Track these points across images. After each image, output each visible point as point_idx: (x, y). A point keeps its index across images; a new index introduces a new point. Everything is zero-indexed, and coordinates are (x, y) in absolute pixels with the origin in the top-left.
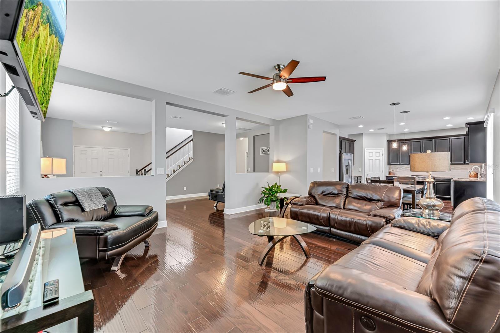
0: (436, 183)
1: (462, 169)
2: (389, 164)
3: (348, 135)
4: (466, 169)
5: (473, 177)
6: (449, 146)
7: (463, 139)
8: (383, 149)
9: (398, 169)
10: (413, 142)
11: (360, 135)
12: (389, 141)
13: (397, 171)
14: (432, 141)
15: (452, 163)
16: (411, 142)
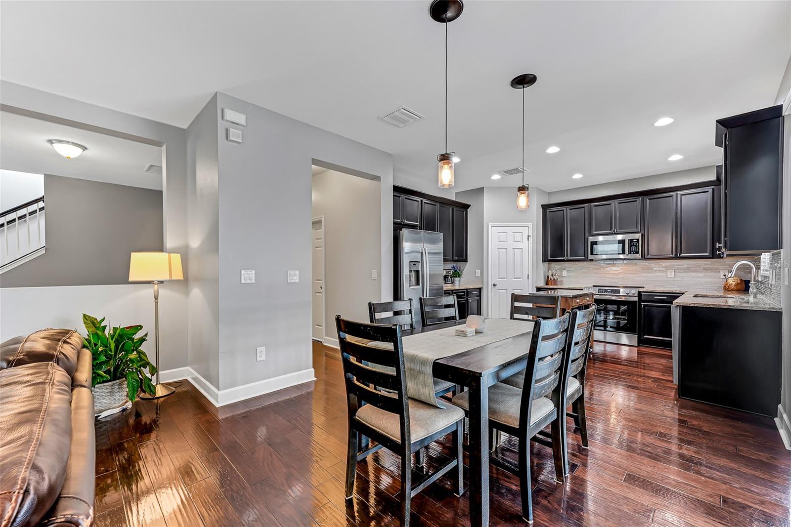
0: (645, 306)
1: (706, 270)
2: (545, 260)
3: (456, 193)
4: (717, 271)
5: (732, 290)
6: (677, 213)
7: (710, 194)
8: (530, 225)
9: (565, 270)
10: (595, 206)
11: (479, 192)
12: (545, 207)
13: (563, 275)
14: (636, 201)
15: (682, 255)
16: (591, 205)
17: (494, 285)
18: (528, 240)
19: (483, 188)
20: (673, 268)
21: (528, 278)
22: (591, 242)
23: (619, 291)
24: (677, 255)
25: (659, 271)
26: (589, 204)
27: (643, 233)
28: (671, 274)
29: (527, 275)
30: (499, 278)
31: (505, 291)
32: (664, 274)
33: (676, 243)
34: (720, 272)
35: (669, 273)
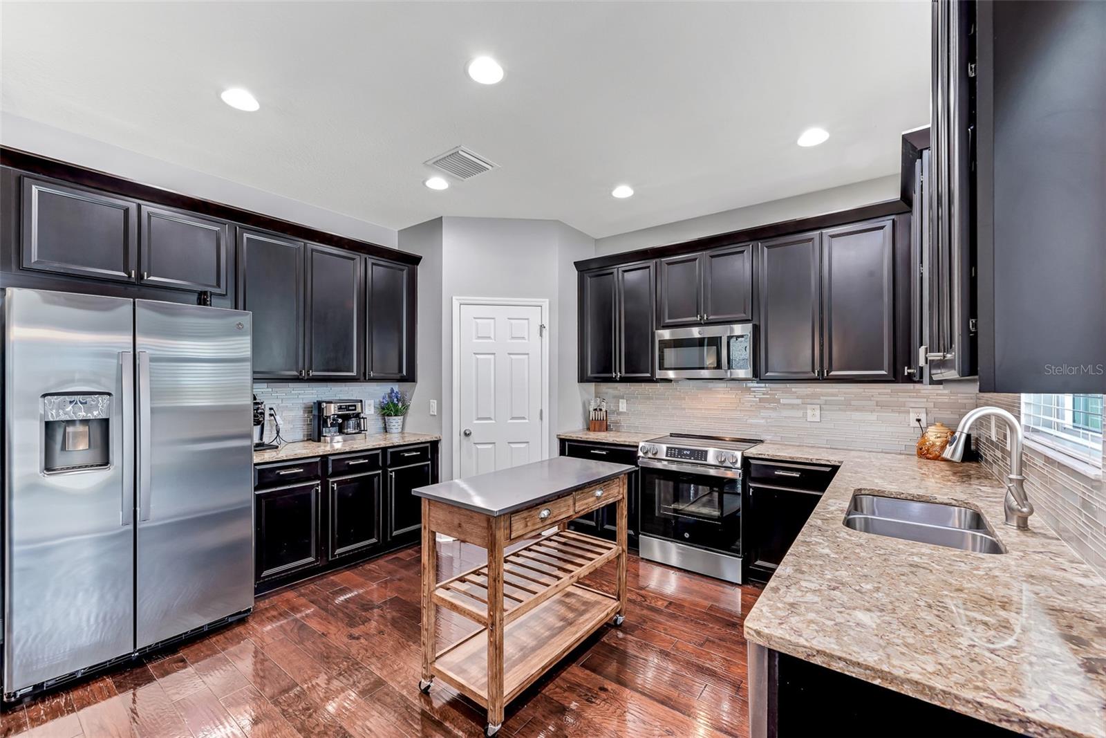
0: (756, 491)
2: (583, 377)
3: (399, 232)
5: (935, 458)
6: (821, 278)
7: (887, 236)
8: (545, 303)
9: (623, 398)
10: (669, 264)
11: (434, 226)
12: (582, 267)
13: (621, 410)
14: (743, 252)
15: (833, 373)
16: (661, 261)
17: (467, 435)
18: (541, 335)
19: (442, 217)
20: (818, 401)
21: (541, 419)
22: (659, 341)
23: (703, 455)
24: (823, 375)
25: (792, 406)
26: (658, 260)
27: (757, 323)
28: (813, 414)
29: (539, 411)
30: (479, 419)
31: (490, 446)
32: (800, 413)
33: (822, 346)
34: (909, 413)
35: (809, 412)
